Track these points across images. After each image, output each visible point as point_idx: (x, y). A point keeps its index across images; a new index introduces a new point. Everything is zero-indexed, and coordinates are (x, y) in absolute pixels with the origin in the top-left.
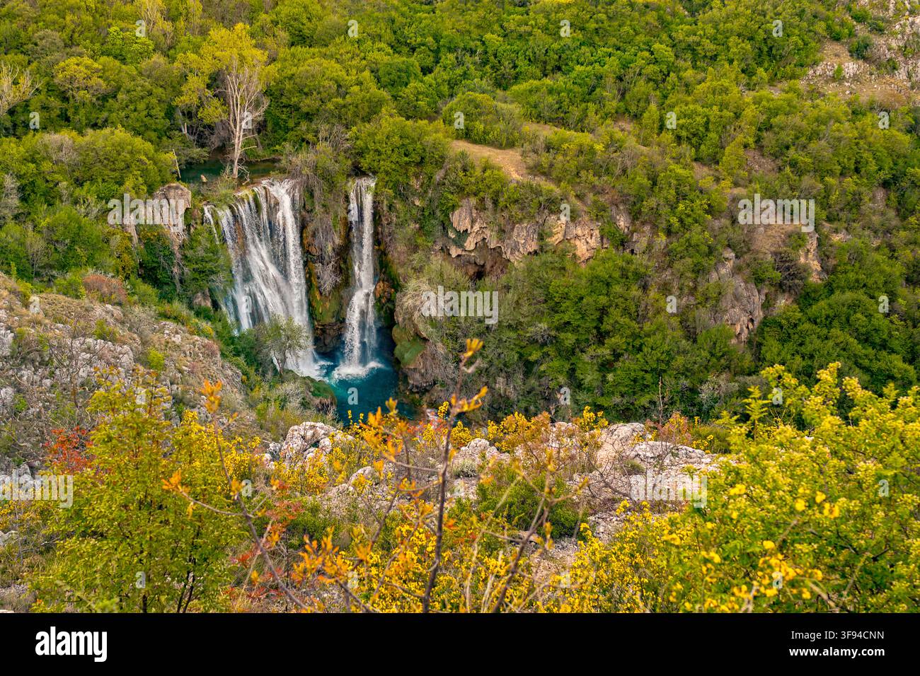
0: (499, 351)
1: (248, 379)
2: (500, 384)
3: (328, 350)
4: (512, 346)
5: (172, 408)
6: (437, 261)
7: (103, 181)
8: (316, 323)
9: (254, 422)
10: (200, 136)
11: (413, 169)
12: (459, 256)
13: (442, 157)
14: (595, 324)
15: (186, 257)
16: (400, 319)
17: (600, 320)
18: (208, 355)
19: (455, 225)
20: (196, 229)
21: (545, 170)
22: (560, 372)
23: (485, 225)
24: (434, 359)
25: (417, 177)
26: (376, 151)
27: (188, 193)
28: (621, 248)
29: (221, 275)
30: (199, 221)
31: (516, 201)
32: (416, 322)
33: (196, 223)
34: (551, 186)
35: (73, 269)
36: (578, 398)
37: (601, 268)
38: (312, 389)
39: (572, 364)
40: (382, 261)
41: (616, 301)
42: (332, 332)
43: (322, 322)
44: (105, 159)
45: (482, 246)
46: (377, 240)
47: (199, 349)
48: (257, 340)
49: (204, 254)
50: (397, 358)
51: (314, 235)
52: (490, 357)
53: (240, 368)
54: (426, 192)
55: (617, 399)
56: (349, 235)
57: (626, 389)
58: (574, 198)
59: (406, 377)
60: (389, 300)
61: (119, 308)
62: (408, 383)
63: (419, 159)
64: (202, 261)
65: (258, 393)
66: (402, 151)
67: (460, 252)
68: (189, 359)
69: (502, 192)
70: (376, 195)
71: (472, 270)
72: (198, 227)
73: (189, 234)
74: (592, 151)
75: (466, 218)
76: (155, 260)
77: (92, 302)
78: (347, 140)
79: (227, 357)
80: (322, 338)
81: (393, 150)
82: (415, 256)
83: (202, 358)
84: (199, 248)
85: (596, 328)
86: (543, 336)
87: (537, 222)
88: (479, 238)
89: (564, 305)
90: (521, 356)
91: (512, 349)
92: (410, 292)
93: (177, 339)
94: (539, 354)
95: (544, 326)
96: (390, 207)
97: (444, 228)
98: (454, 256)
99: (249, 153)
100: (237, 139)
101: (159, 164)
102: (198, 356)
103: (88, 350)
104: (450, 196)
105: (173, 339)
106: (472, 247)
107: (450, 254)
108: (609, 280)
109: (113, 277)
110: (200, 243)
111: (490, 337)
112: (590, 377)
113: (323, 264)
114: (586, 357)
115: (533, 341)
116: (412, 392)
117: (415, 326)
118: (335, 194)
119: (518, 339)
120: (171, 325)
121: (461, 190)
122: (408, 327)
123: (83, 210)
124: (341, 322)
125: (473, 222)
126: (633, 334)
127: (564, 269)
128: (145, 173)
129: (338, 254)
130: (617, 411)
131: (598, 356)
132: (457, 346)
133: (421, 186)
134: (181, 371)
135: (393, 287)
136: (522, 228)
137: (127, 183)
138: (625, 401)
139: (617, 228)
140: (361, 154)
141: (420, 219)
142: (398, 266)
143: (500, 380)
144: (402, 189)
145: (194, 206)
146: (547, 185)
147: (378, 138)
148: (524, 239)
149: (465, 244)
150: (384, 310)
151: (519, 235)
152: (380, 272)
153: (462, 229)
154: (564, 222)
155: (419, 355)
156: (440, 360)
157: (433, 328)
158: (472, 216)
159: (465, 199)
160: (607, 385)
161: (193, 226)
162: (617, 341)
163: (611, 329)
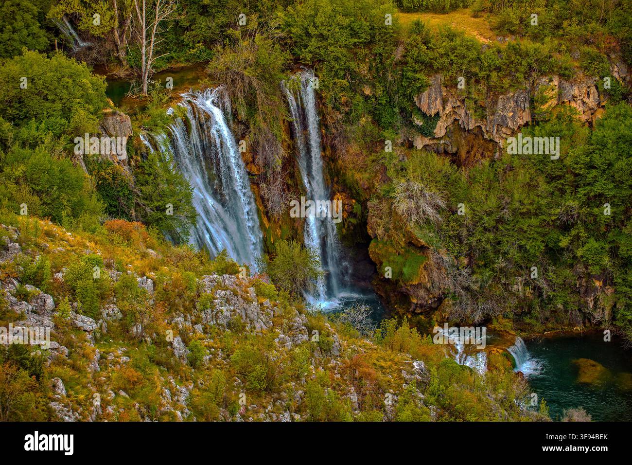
2: (518, 285)
11: (362, 52)
12: (425, 146)
16: (380, 231)
19: (423, 109)
20: (136, 161)
22: (600, 254)
23: (459, 104)
25: (364, 61)
26: (320, 35)
27: (126, 118)
28: (624, 102)
32: (409, 229)
33: (137, 155)
34: (534, 44)
39: (613, 242)
40: (331, 169)
45: (457, 127)
51: (252, 151)
54: (375, 77)
63: (368, 38)
67: (427, 141)
73: (130, 169)
75: (436, 99)
78: (278, 28)
86: (572, 216)
89: (590, 176)
94: (569, 238)
98: (420, 147)
104: (417, 76)
106: (443, 133)
107: (413, 147)
113: (267, 184)
116: (414, 315)
117: (407, 235)
122: (394, 238)
125: (444, 102)
136: (508, 99)
142: (354, 171)
143: (518, 280)
144: (350, 78)
145: (136, 134)
147: (319, 20)
148: (512, 111)
149: (435, 131)
150: (346, 227)
151: (505, 108)
152: (332, 182)
153: (433, 112)
154: (557, 83)
155: (421, 267)
156: (446, 269)
157: (431, 232)
158: (442, 96)
159: (431, 77)
161: (133, 158)
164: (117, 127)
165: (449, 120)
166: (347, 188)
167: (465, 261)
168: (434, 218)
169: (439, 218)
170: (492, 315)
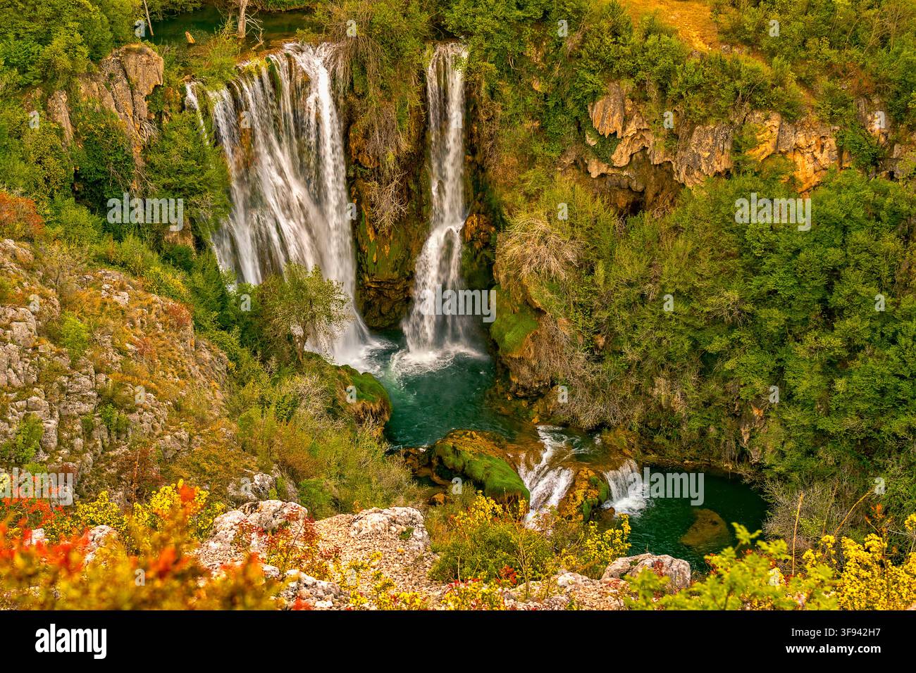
0: (660, 334)
1: (238, 368)
2: (661, 389)
3: (387, 323)
4: (680, 327)
5: (95, 412)
6: (565, 182)
7: (18, 36)
8: (367, 279)
9: (233, 438)
11: (528, 31)
12: (603, 176)
13: (578, 11)
14: (818, 296)
15: (153, 166)
16: (502, 277)
17: (829, 288)
18: (172, 326)
19: (596, 125)
20: (171, 119)
21: (749, 37)
22: (758, 373)
23: (646, 126)
24: (552, 343)
25: (538, 44)
27: (158, 60)
28: (871, 169)
29: (209, 196)
30: (175, 108)
31: (697, 88)
32: (525, 282)
33: (171, 111)
34: (758, 64)
36: (786, 417)
37: (833, 201)
39: (780, 360)
40: (478, 181)
41: (856, 257)
42: (392, 294)
43: (377, 278)
45: (641, 160)
46: (471, 145)
47: (158, 316)
48: (263, 304)
49: (181, 162)
50: (493, 340)
51: (366, 136)
52: (644, 344)
53: (226, 349)
54: (551, 69)
55: (851, 422)
56: (424, 137)
57: (867, 405)
58: (794, 84)
59: (507, 371)
60: (486, 245)
61: (26, 245)
62: (510, 382)
63: (540, 14)
64: (178, 172)
65: (252, 391)
67: (604, 169)
68: (139, 332)
69: (675, 71)
70: (469, 72)
71: (623, 200)
72: (175, 117)
73: (160, 128)
74: (830, 5)
75: (614, 114)
76: (101, 168)
79: (205, 329)
80: (377, 302)
82: (530, 173)
83: (161, 331)
84: (174, 152)
85: (820, 301)
86: (731, 313)
87: (732, 123)
88: (636, 147)
89: (768, 262)
90: (695, 344)
92: (516, 232)
93: (122, 299)
94: (725, 341)
95: (733, 295)
96: (492, 93)
97: (579, 129)
98: (594, 174)
102: (155, 327)
104: (589, 77)
105: (116, 298)
106: (624, 161)
107: (588, 173)
108: (847, 222)
109: (23, 194)
110: (176, 143)
111: (646, 311)
112: (806, 382)
113: (380, 183)
114: (801, 350)
115: (714, 320)
116: (516, 397)
117: (524, 289)
118: (401, 69)
119: (690, 316)
120: (115, 275)
121: (607, 67)
122: (512, 289)
124: (408, 279)
125: (626, 120)
128: (85, 26)
129: (404, 167)
130: (851, 441)
131: (822, 349)
132: (591, 324)
133: (544, 60)
134: (121, 352)
135: (493, 223)
136: (706, 132)
137: (55, 42)
138: (864, 426)
139: (868, 137)
141: (540, 114)
142: (503, 190)
143: (661, 381)
144: (511, 63)
145: (169, 83)
146: (750, 63)
148: (709, 151)
149: (613, 157)
150: (478, 260)
151: (701, 144)
152: (474, 199)
153: (607, 131)
154: (777, 123)
155: (528, 337)
156: (563, 346)
157: (552, 293)
158: (625, 111)
159: (613, 82)
160: (836, 397)
161: (166, 115)
162: (855, 324)
163: (847, 304)
164: (140, 70)
165: (636, 145)
166: (491, 210)
167: (601, 341)
168: (557, 274)
169: (563, 275)
170: (613, 422)
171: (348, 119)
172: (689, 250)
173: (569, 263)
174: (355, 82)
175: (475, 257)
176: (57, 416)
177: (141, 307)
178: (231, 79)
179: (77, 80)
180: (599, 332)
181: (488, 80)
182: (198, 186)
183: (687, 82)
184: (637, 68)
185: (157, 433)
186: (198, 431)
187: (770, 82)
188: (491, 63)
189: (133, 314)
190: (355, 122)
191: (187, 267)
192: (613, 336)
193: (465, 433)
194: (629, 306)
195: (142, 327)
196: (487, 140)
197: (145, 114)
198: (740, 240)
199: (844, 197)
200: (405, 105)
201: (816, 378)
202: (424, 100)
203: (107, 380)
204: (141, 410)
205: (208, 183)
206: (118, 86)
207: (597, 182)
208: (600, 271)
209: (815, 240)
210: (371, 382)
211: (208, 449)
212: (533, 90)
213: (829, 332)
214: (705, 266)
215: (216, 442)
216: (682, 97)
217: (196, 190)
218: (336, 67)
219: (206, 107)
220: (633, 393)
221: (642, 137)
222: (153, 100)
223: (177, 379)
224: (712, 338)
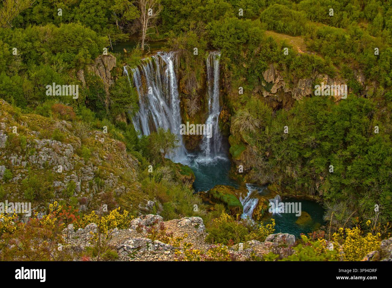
0: (288, 151)
1: (142, 164)
2: (288, 170)
3: (193, 148)
4: (295, 149)
5: (93, 179)
6: (255, 99)
7: (68, 52)
9: (140, 188)
10: (125, 26)
11: (241, 47)
12: (268, 96)
13: (258, 40)
14: (342, 138)
15: (112, 94)
16: (233, 132)
17: (345, 135)
18: (119, 150)
19: (265, 79)
20: (118, 79)
21: (317, 49)
22: (322, 164)
23: (282, 79)
24: (251, 155)
25: (245, 51)
26: (221, 36)
27: (114, 59)
28: (359, 94)
29: (131, 105)
30: (120, 74)
31: (300, 66)
32: (241, 133)
33: (119, 76)
34: (320, 58)
35: (47, 101)
36: (331, 179)
37: (346, 105)
38: (181, 170)
39: (329, 160)
41: (354, 124)
42: (195, 138)
44: (69, 40)
45: (281, 91)
46: (222, 86)
47: (114, 146)
48: (150, 142)
49: (122, 93)
50: (230, 154)
51: (186, 83)
53: (137, 158)
54: (249, 60)
55: (353, 181)
56: (206, 83)
57: (358, 175)
58: (332, 65)
59: (235, 164)
60: (228, 121)
61: (70, 122)
62: (236, 168)
63: (245, 41)
64: (121, 96)
65: (147, 172)
66: (236, 36)
67: (268, 94)
68: (108, 152)
69: (292, 60)
70: (221, 61)
71: (275, 105)
72: (120, 78)
73: (115, 81)
74: (344, 39)
75: (271, 75)
76: (95, 96)
77: (55, 119)
78: (206, 30)
79: (130, 151)
80: (190, 141)
81: (231, 36)
82: (242, 96)
83: (115, 152)
84: (120, 90)
85: (342, 140)
86: (312, 144)
87: (312, 78)
88: (279, 87)
89: (325, 127)
90: (300, 155)
91: (295, 151)
92: (238, 116)
93: (102, 140)
94: (310, 153)
95: (313, 138)
96: (229, 68)
97: (259, 80)
98: (265, 96)
99: (152, 37)
100: (144, 29)
101: (99, 43)
102: (113, 150)
103: (48, 146)
104: (262, 62)
105: (100, 140)
106: (275, 91)
107: (263, 96)
108: (351, 112)
109: (69, 105)
110: (120, 87)
111: (283, 143)
112: (338, 167)
113: (191, 100)
114: (336, 156)
115: (306, 146)
116: (238, 174)
117: (241, 136)
118: (198, 60)
119: (298, 145)
120: (99, 132)
121: (269, 59)
122: (237, 136)
123: (55, 68)
125: (275, 77)
126: (363, 143)
127: (325, 105)
128: (90, 48)
129: (199, 94)
130: (353, 187)
131: (343, 156)
132: (264, 148)
133: (247, 57)
134: (102, 159)
135: (230, 113)
136: (303, 81)
137: (80, 53)
138: (357, 182)
139: (357, 83)
140: (213, 38)
141: (246, 75)
142: (233, 101)
143: (288, 168)
144: (236, 58)
145: (118, 66)
146: (317, 58)
147: (222, 29)
148: (304, 88)
149: (271, 90)
150: (225, 126)
151: (301, 85)
152: (223, 105)
153: (269, 81)
154: (327, 78)
155: (242, 153)
156: (254, 156)
157: (251, 137)
158: (275, 74)
159: (271, 64)
160: (347, 172)
161: (117, 77)
162: (354, 147)
163: (351, 140)
164: (108, 62)
165: (279, 86)
166: (229, 109)
167: (268, 154)
168: (252, 131)
169: (254, 131)
170: (272, 182)
171: (179, 78)
172: (298, 122)
173: (257, 127)
174: (182, 65)
175: (224, 125)
176: (80, 181)
177: (108, 143)
178: (139, 64)
179: (87, 66)
180: (267, 151)
181: (227, 64)
182: (128, 101)
183: (296, 64)
184: (279, 60)
185: (114, 187)
186: (128, 186)
187: (324, 64)
188: (229, 58)
189: (106, 146)
190: (182, 79)
191: (124, 129)
192: (272, 152)
193: (221, 186)
194: (277, 142)
195: (109, 150)
196: (227, 84)
197: (110, 77)
198: (315, 119)
199: (350, 104)
200: (199, 73)
201: (341, 166)
202: (206, 71)
203: (97, 168)
204: (109, 179)
205: (131, 100)
206: (101, 67)
207: (266, 98)
208: (267, 129)
209: (340, 119)
210: (187, 169)
211: (132, 192)
212: (243, 67)
213: (345, 150)
214: (303, 127)
215: (134, 190)
216: (294, 69)
217: (127, 103)
218: (175, 59)
219: (131, 74)
220: (279, 172)
221: (281, 83)
222: (112, 72)
223: (121, 168)
224: (306, 153)
